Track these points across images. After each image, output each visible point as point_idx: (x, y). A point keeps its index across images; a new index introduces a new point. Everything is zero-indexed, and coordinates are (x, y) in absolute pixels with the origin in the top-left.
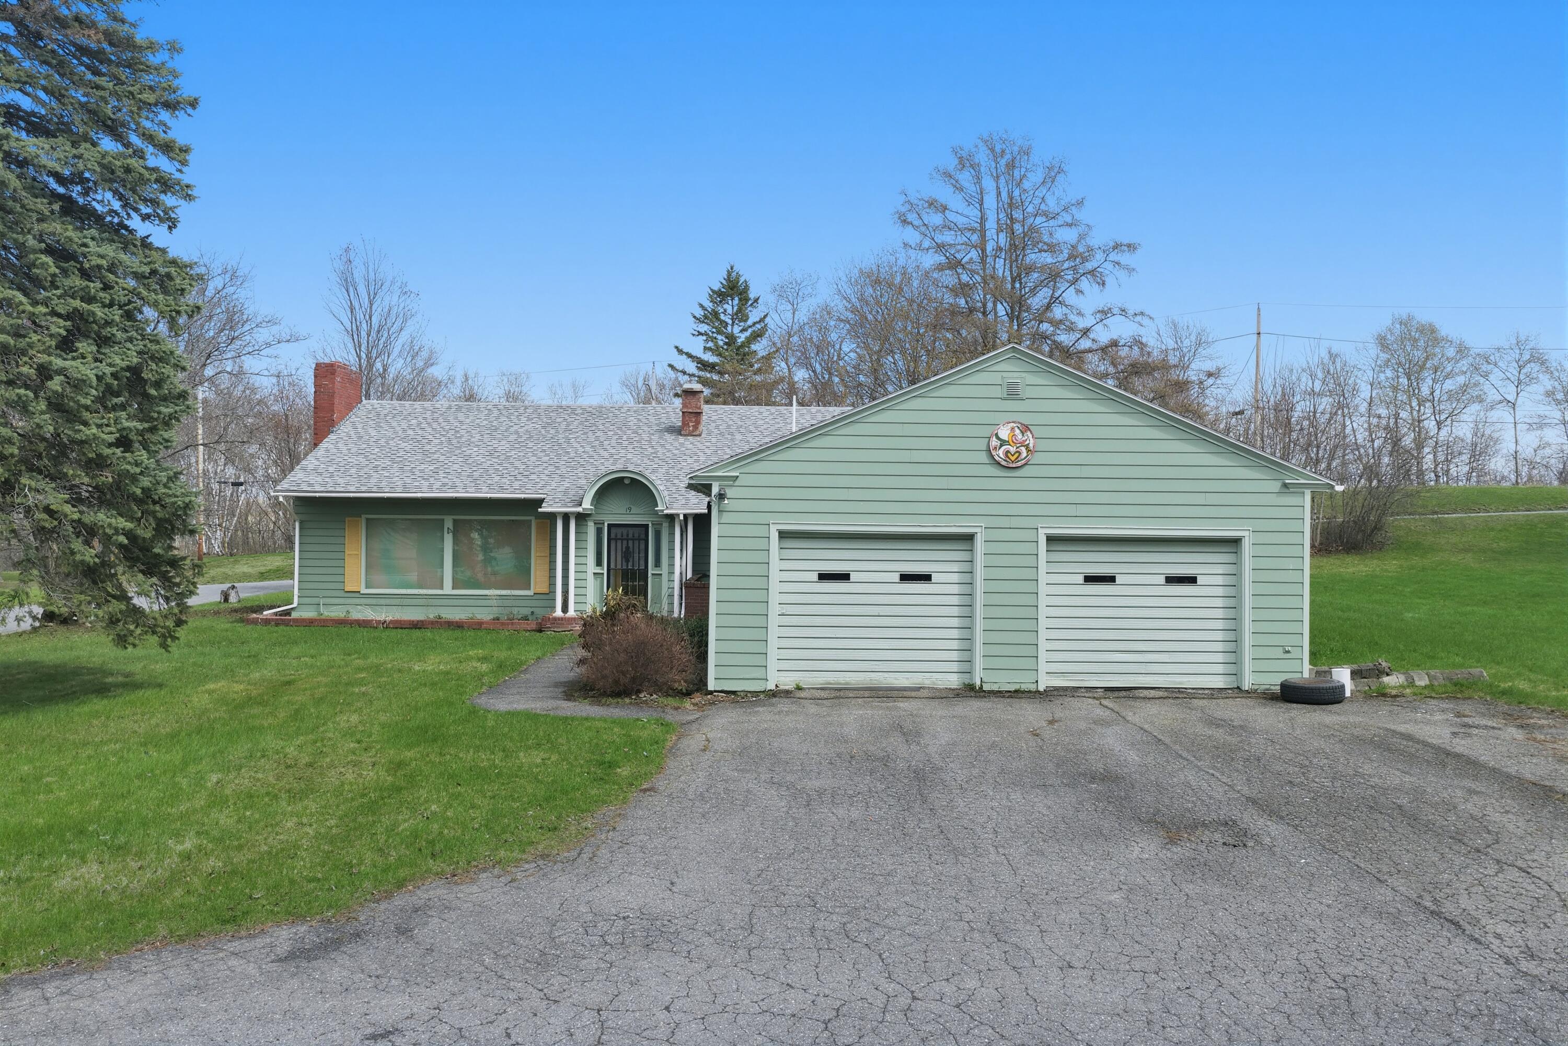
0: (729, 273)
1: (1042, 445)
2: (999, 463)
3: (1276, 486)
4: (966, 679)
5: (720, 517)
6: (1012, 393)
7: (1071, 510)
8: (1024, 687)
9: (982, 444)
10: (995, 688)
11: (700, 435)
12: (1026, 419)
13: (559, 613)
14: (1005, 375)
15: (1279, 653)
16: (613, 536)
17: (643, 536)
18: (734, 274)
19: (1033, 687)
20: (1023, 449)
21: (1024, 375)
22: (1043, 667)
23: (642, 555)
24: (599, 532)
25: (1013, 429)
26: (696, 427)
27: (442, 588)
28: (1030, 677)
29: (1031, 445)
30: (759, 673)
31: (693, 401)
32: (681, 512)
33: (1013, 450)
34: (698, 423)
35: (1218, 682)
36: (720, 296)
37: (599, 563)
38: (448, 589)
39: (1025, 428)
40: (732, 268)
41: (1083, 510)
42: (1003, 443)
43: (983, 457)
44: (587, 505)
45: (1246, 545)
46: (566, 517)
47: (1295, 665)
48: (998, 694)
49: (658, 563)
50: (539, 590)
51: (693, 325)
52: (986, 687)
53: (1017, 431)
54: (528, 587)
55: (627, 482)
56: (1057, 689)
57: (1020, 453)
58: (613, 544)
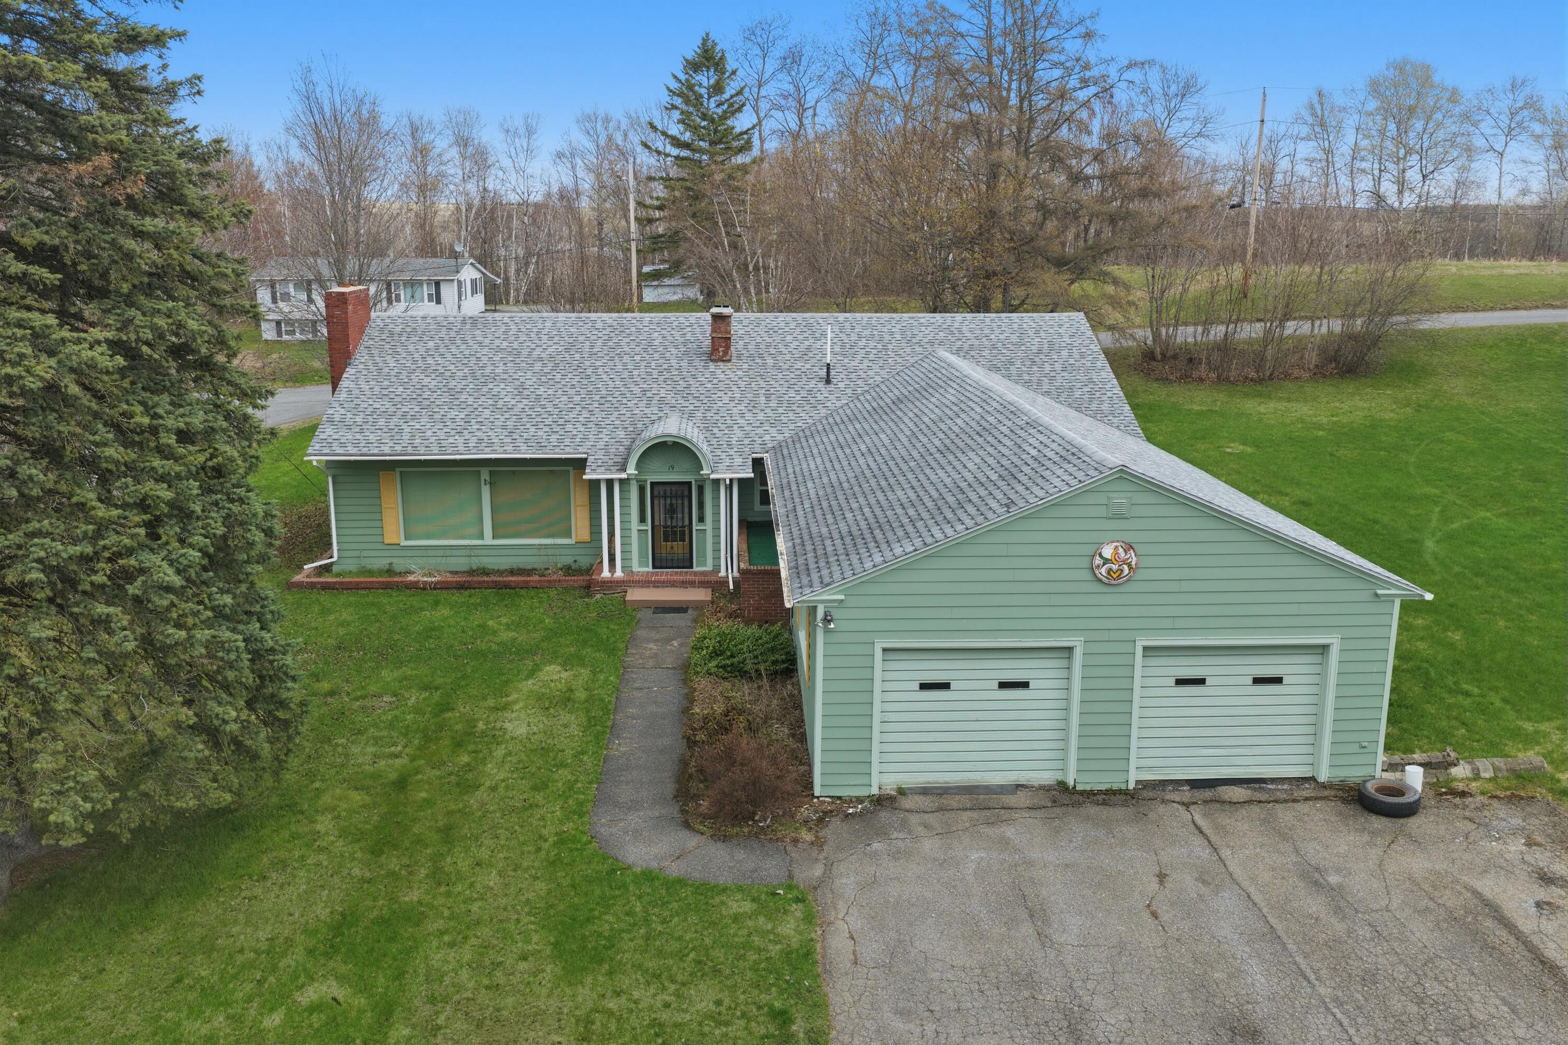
0: (705, 41)
1: (1145, 562)
2: (1101, 581)
3: (1366, 595)
4: (1060, 777)
6: (1118, 514)
7: (1168, 622)
8: (1115, 787)
9: (1085, 562)
10: (1088, 788)
11: (729, 361)
12: (1129, 538)
13: (606, 574)
14: (1111, 495)
15: (1355, 748)
16: (656, 493)
17: (686, 493)
18: (710, 43)
19: (1123, 787)
20: (1126, 567)
21: (1130, 495)
22: (1135, 763)
23: (686, 510)
24: (642, 489)
25: (1116, 548)
26: (726, 352)
27: (482, 537)
28: (1121, 777)
29: (1133, 563)
30: (864, 780)
31: (723, 328)
32: (728, 476)
33: (1115, 567)
34: (728, 347)
35: (1295, 772)
36: (694, 66)
37: (642, 519)
38: (488, 540)
39: (1129, 547)
40: (707, 35)
41: (1181, 622)
42: (1106, 561)
43: (1087, 575)
44: (631, 470)
45: (1334, 655)
46: (610, 483)
47: (1368, 758)
48: (1089, 795)
49: (701, 519)
50: (580, 538)
51: (665, 98)
52: (1079, 787)
53: (1121, 550)
54: (569, 536)
55: (669, 443)
56: (1146, 783)
57: (1122, 571)
58: (656, 502)
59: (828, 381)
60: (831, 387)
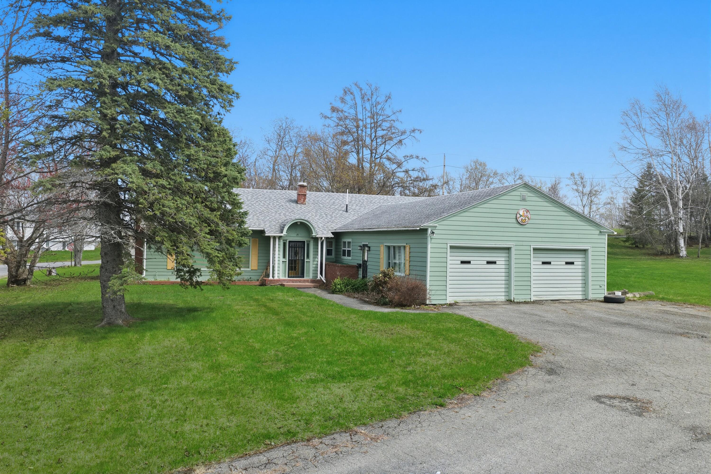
1: (533, 217)
2: (519, 223)
3: (598, 232)
4: (507, 298)
5: (431, 241)
6: (524, 199)
7: (540, 239)
8: (527, 300)
9: (514, 216)
10: (518, 301)
11: (305, 204)
12: (528, 208)
13: (271, 278)
14: (521, 192)
15: (598, 287)
16: (290, 246)
17: (303, 246)
19: (529, 300)
20: (527, 218)
21: (527, 193)
22: (533, 293)
23: (302, 253)
24: (284, 244)
26: (304, 201)
28: (528, 297)
29: (529, 217)
30: (444, 297)
31: (303, 190)
32: (323, 236)
33: (524, 218)
34: (305, 199)
35: (580, 297)
37: (284, 257)
39: (528, 211)
41: (544, 239)
42: (521, 216)
43: (514, 221)
44: (285, 232)
45: (590, 251)
46: (274, 238)
47: (602, 291)
48: (519, 303)
49: (308, 257)
50: (253, 268)
52: (515, 301)
53: (525, 212)
54: (249, 268)
55: (299, 223)
56: (536, 301)
57: (526, 220)
58: (290, 249)
59: (347, 211)
60: (348, 213)
